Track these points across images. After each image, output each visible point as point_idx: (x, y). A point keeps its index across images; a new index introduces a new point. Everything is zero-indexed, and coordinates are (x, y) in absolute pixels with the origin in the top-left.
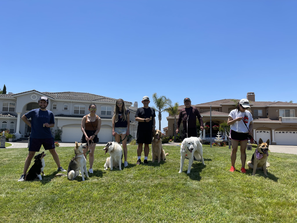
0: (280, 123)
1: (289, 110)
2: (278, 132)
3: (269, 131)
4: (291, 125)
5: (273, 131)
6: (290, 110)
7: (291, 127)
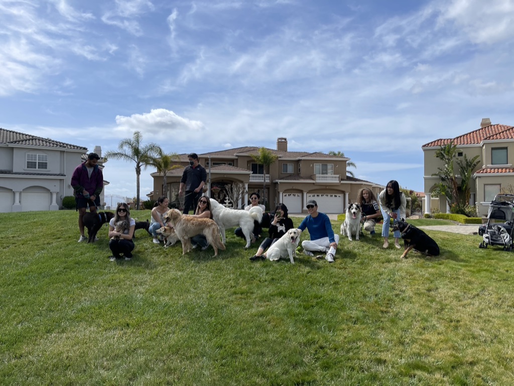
0: (314, 183)
1: (326, 165)
2: (312, 195)
3: (300, 195)
4: (327, 186)
5: (305, 194)
6: (328, 164)
7: (327, 188)
